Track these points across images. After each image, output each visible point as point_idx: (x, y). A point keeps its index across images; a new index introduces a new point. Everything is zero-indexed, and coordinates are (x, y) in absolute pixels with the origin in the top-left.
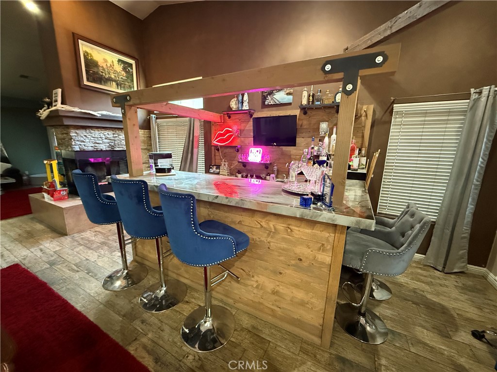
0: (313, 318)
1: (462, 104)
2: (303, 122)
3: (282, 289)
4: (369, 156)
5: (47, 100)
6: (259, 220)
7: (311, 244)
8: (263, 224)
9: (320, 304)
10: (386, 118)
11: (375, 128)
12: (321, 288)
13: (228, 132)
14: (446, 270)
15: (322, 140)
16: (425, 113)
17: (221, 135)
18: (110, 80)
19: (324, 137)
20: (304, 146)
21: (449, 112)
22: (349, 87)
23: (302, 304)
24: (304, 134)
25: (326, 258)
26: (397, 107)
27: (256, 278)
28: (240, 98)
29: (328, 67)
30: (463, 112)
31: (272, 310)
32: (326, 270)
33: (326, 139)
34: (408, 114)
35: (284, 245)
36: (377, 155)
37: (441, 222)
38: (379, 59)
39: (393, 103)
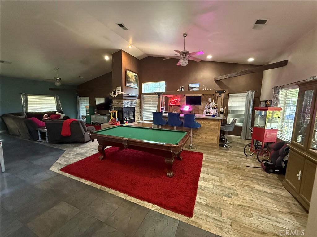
0: (215, 142)
1: (245, 94)
2: (203, 98)
3: (207, 137)
4: (224, 108)
5: (114, 90)
6: (202, 122)
7: (214, 125)
8: (203, 122)
9: (216, 138)
10: (227, 97)
11: (224, 100)
12: (216, 135)
13: (175, 100)
14: (246, 139)
15: (210, 103)
16: (237, 96)
17: (172, 101)
18: (132, 82)
19: (210, 102)
20: (203, 105)
21: (243, 96)
22: (220, 95)
23: (212, 139)
24: (203, 102)
25: (217, 128)
26: (230, 94)
27: (201, 136)
28: (181, 89)
29: (216, 92)
30: (246, 96)
31: (205, 143)
32: (217, 130)
33: (211, 103)
34: (233, 96)
35: (208, 126)
36: (226, 107)
37: (244, 126)
38: (225, 92)
39: (229, 93)
